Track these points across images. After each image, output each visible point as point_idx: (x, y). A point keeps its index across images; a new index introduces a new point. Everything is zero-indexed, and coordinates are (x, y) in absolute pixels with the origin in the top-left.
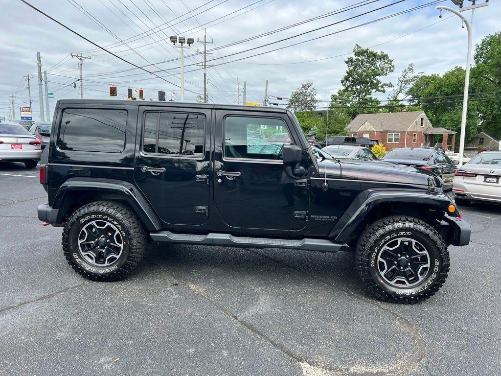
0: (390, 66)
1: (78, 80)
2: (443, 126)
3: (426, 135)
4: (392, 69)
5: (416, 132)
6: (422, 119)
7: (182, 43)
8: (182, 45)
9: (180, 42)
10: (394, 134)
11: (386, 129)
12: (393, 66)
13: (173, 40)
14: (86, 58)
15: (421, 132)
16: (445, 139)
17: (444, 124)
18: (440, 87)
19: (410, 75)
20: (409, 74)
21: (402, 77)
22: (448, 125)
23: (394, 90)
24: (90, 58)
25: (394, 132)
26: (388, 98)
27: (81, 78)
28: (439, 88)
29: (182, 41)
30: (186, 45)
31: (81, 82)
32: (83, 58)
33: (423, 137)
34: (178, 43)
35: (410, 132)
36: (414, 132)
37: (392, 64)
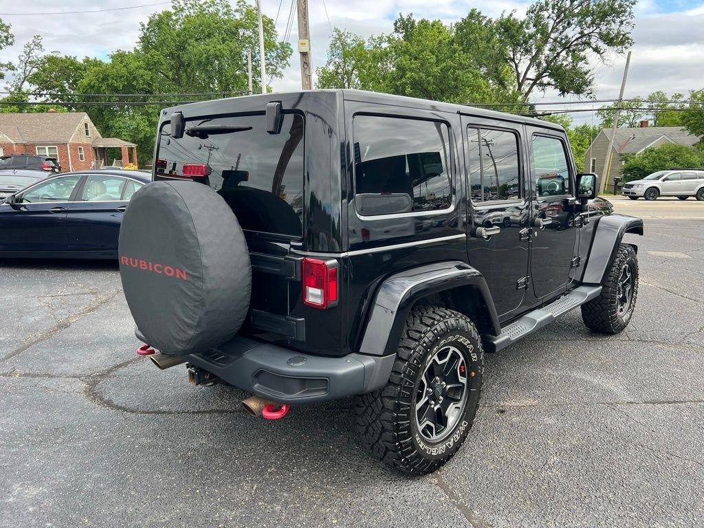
0: (6, 34)
2: (118, 135)
3: (95, 149)
4: (10, 40)
5: (82, 145)
6: (86, 125)
10: (47, 147)
11: (33, 140)
12: (12, 36)
15: (87, 145)
16: (125, 154)
17: (118, 133)
18: (105, 79)
19: (38, 54)
20: (36, 51)
21: (25, 55)
22: (125, 135)
23: (14, 75)
25: (47, 145)
26: (6, 88)
28: (103, 79)
33: (92, 153)
35: (74, 144)
36: (79, 145)
37: (11, 31)
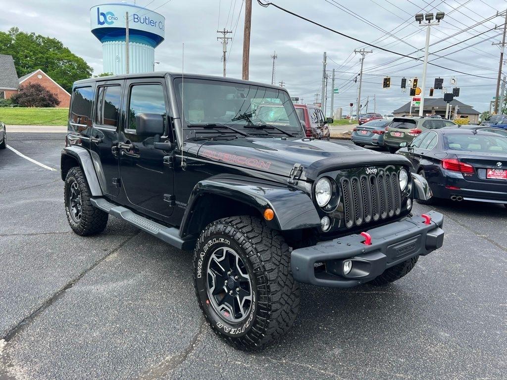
1: (359, 75)
7: (429, 20)
8: (429, 22)
9: (426, 20)
13: (419, 18)
14: (367, 52)
24: (372, 52)
27: (361, 72)
29: (429, 18)
30: (434, 21)
31: (361, 76)
32: (365, 53)
34: (424, 21)
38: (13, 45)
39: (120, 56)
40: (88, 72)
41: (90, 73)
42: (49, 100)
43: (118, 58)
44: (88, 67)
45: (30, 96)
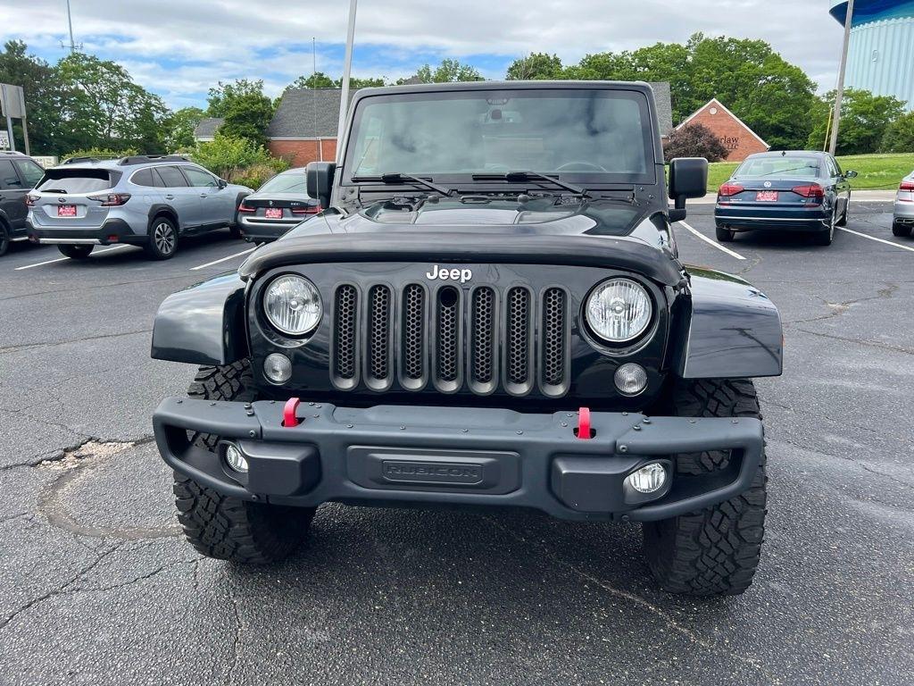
38: (688, 63)
39: (881, 51)
40: (807, 93)
41: (812, 92)
42: (712, 150)
43: (875, 54)
44: (808, 83)
45: (683, 145)
